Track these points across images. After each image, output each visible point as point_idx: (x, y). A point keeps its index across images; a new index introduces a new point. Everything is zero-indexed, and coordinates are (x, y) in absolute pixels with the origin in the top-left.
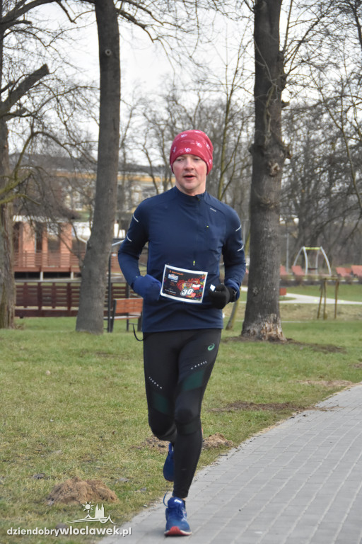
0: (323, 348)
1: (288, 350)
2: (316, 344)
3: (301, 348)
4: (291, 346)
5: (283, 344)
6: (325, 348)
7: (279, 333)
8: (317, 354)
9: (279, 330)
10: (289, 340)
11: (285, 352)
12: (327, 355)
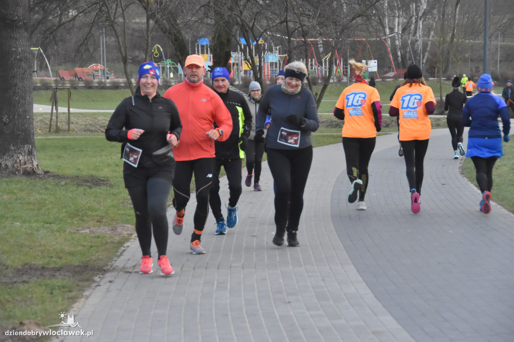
0: (86, 181)
1: (49, 187)
2: (77, 177)
3: (63, 183)
4: (50, 179)
5: (40, 178)
6: (88, 182)
7: (35, 166)
8: (81, 189)
9: (35, 163)
10: (46, 172)
11: (46, 189)
12: (92, 190)
